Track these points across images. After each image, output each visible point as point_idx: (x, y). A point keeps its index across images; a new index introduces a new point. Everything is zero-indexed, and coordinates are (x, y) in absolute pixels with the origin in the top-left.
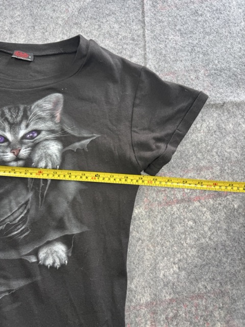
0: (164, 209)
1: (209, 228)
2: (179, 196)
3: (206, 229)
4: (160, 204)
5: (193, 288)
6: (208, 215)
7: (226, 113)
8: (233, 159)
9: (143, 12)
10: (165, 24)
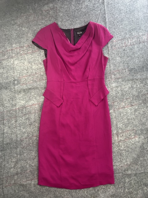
0: (118, 110)
1: (130, 114)
2: (122, 106)
3: (129, 114)
4: (117, 109)
5: (126, 129)
6: (129, 111)
7: (134, 82)
8: (136, 96)
9: (108, 50)
10: (115, 54)
